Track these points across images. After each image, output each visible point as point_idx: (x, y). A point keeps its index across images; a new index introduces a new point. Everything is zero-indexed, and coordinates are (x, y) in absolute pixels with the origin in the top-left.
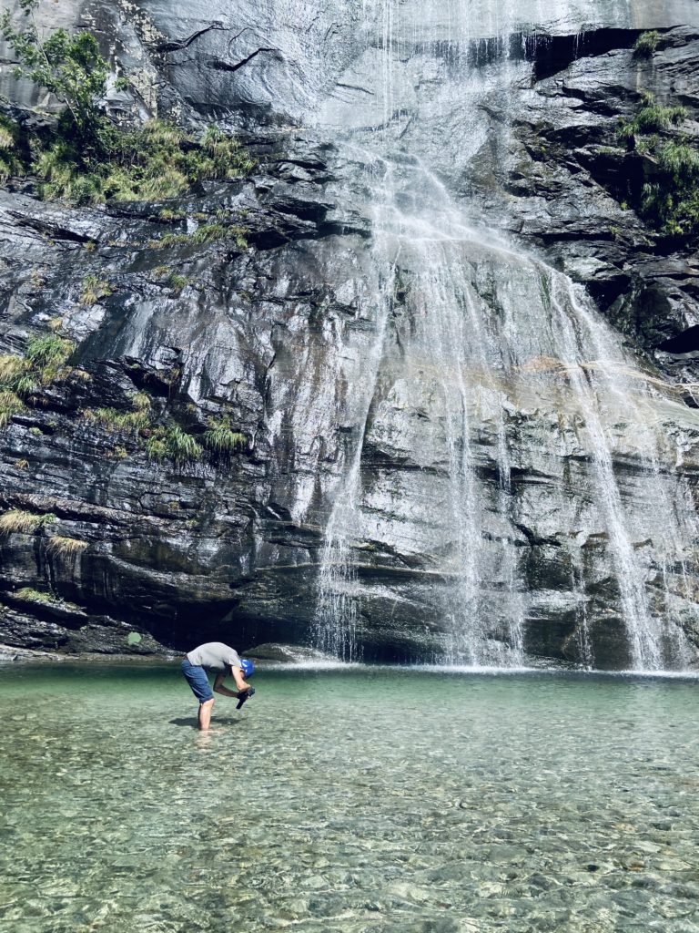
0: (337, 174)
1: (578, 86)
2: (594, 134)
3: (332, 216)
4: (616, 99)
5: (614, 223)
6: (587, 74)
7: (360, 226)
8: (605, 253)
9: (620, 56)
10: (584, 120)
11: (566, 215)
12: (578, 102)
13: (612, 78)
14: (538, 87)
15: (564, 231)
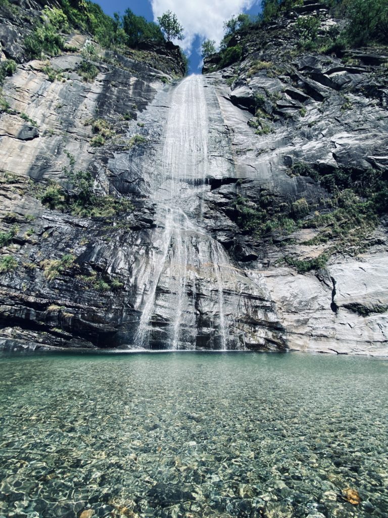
1: (222, 192)
2: (226, 204)
3: (155, 223)
4: (232, 195)
5: (231, 227)
6: (224, 189)
8: (228, 235)
9: (233, 185)
10: (224, 200)
11: (219, 224)
12: (222, 196)
13: (231, 190)
14: (212, 191)
15: (218, 228)
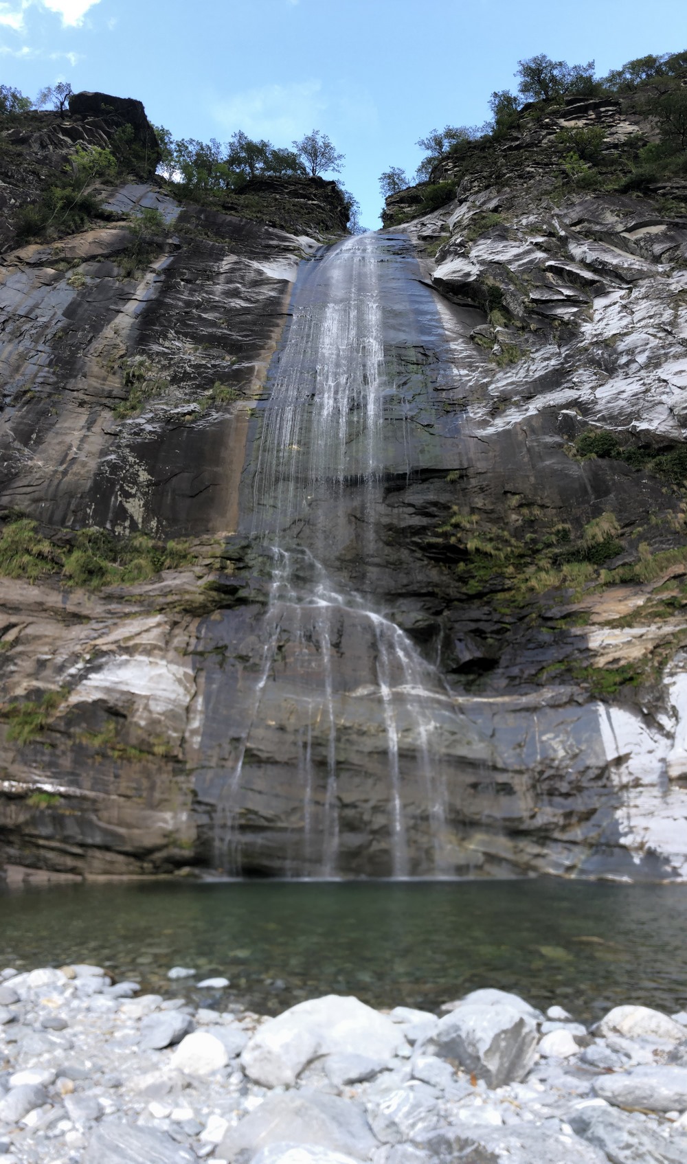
0: (251, 563)
1: (411, 502)
3: (242, 593)
4: (435, 509)
6: (417, 495)
7: (261, 598)
8: (429, 605)
9: (438, 483)
10: (417, 521)
11: (405, 582)
13: (432, 497)
14: (387, 502)
15: (404, 591)
